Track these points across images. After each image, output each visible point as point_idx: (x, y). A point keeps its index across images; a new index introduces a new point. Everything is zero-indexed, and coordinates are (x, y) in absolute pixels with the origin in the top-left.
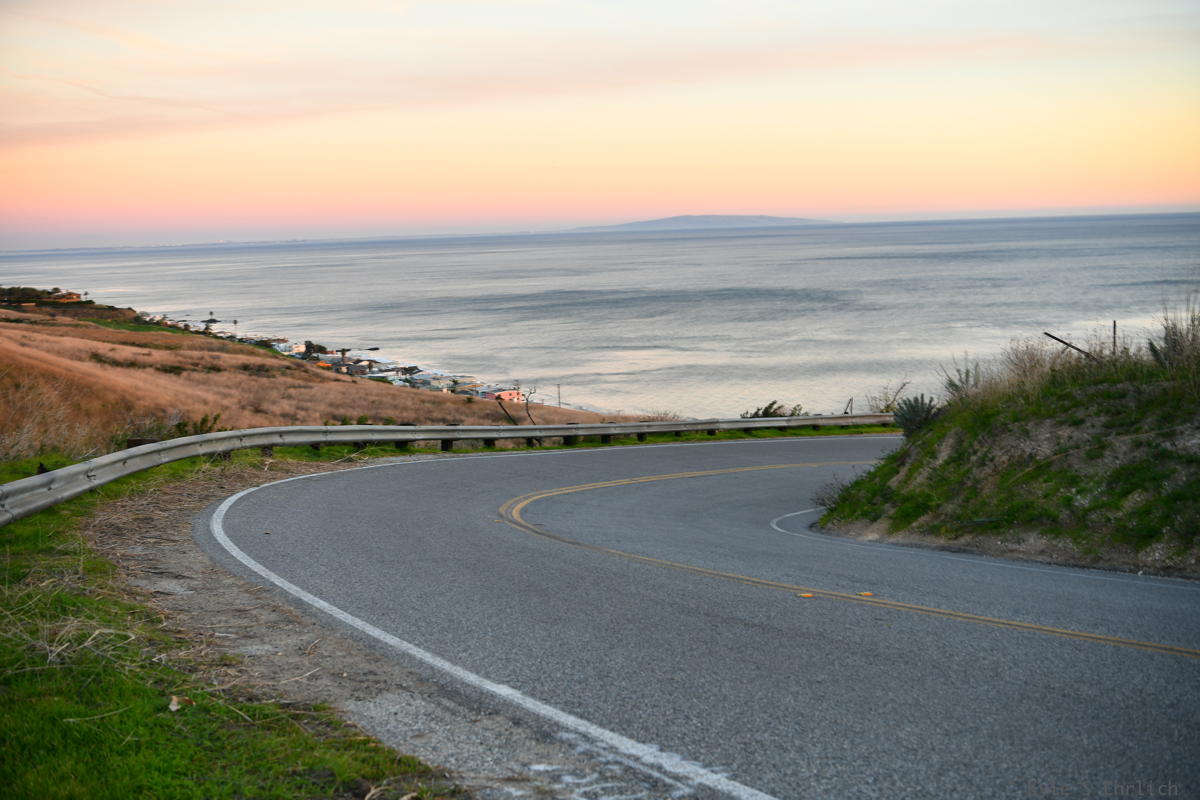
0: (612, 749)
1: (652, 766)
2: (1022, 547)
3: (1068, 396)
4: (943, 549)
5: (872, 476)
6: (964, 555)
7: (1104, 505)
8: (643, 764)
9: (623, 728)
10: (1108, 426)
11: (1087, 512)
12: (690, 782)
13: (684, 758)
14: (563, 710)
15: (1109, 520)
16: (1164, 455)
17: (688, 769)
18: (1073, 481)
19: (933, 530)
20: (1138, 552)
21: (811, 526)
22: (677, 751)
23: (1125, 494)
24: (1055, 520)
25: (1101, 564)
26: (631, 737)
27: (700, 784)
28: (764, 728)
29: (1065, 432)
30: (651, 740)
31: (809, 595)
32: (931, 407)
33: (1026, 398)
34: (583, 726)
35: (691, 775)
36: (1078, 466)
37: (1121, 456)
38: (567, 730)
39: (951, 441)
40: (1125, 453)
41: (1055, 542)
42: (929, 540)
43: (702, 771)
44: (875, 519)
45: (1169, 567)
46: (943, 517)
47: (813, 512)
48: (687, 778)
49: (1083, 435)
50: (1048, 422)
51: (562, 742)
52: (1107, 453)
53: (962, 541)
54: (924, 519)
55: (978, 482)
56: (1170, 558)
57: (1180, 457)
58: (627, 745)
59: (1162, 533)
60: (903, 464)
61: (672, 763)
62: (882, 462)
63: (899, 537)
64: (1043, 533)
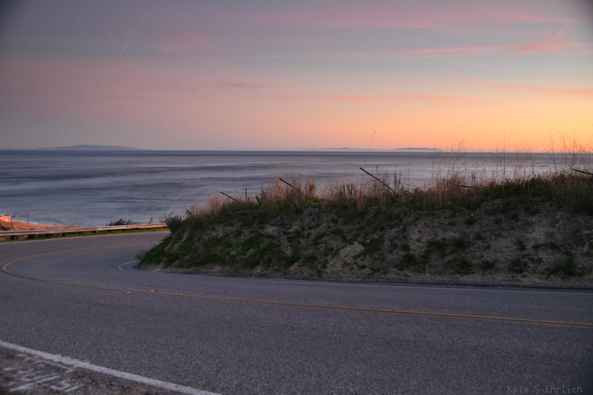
0: (41, 358)
1: (58, 363)
2: (213, 270)
3: (229, 215)
4: (184, 273)
5: (158, 247)
6: (192, 275)
7: (241, 254)
8: (54, 362)
9: (46, 349)
10: (242, 226)
11: (235, 256)
12: (74, 367)
13: (72, 358)
14: (20, 345)
15: (242, 259)
16: (260, 235)
17: (74, 362)
18: (230, 246)
19: (181, 266)
20: (252, 270)
21: (135, 267)
22: (69, 356)
23: (248, 249)
24: (224, 260)
25: (240, 274)
26: (50, 352)
27: (78, 367)
28: (106, 343)
29: (228, 228)
30: (58, 353)
31: (130, 292)
32: (181, 220)
33: (214, 216)
34: (28, 350)
35: (75, 364)
36: (233, 241)
37: (246, 236)
38: (21, 353)
39: (187, 233)
40: (248, 235)
41: (224, 268)
42: (179, 270)
43: (79, 362)
44: (158, 263)
45: (262, 274)
46: (184, 261)
47: (136, 262)
48: (73, 365)
49: (233, 229)
50: (222, 225)
51: (18, 358)
52: (242, 235)
53: (191, 269)
54: (177, 262)
55: (197, 247)
56: (263, 271)
57: (266, 236)
58: (48, 356)
59: (260, 263)
60: (170, 242)
61: (67, 360)
62: (162, 241)
63: (168, 270)
64: (220, 265)
